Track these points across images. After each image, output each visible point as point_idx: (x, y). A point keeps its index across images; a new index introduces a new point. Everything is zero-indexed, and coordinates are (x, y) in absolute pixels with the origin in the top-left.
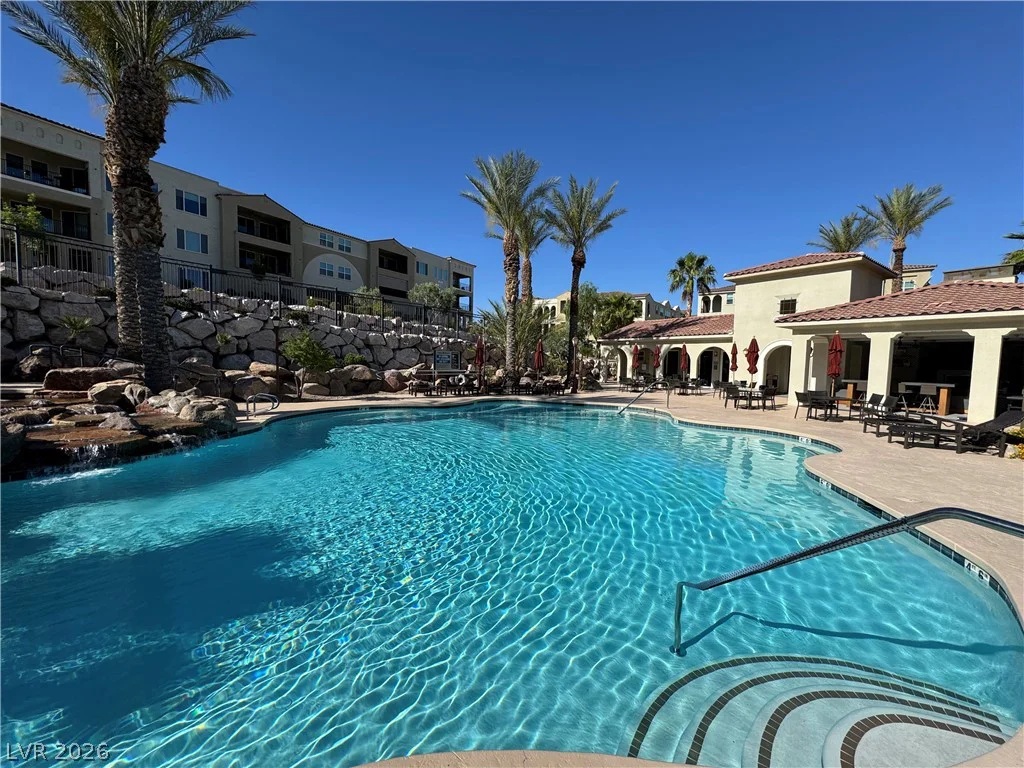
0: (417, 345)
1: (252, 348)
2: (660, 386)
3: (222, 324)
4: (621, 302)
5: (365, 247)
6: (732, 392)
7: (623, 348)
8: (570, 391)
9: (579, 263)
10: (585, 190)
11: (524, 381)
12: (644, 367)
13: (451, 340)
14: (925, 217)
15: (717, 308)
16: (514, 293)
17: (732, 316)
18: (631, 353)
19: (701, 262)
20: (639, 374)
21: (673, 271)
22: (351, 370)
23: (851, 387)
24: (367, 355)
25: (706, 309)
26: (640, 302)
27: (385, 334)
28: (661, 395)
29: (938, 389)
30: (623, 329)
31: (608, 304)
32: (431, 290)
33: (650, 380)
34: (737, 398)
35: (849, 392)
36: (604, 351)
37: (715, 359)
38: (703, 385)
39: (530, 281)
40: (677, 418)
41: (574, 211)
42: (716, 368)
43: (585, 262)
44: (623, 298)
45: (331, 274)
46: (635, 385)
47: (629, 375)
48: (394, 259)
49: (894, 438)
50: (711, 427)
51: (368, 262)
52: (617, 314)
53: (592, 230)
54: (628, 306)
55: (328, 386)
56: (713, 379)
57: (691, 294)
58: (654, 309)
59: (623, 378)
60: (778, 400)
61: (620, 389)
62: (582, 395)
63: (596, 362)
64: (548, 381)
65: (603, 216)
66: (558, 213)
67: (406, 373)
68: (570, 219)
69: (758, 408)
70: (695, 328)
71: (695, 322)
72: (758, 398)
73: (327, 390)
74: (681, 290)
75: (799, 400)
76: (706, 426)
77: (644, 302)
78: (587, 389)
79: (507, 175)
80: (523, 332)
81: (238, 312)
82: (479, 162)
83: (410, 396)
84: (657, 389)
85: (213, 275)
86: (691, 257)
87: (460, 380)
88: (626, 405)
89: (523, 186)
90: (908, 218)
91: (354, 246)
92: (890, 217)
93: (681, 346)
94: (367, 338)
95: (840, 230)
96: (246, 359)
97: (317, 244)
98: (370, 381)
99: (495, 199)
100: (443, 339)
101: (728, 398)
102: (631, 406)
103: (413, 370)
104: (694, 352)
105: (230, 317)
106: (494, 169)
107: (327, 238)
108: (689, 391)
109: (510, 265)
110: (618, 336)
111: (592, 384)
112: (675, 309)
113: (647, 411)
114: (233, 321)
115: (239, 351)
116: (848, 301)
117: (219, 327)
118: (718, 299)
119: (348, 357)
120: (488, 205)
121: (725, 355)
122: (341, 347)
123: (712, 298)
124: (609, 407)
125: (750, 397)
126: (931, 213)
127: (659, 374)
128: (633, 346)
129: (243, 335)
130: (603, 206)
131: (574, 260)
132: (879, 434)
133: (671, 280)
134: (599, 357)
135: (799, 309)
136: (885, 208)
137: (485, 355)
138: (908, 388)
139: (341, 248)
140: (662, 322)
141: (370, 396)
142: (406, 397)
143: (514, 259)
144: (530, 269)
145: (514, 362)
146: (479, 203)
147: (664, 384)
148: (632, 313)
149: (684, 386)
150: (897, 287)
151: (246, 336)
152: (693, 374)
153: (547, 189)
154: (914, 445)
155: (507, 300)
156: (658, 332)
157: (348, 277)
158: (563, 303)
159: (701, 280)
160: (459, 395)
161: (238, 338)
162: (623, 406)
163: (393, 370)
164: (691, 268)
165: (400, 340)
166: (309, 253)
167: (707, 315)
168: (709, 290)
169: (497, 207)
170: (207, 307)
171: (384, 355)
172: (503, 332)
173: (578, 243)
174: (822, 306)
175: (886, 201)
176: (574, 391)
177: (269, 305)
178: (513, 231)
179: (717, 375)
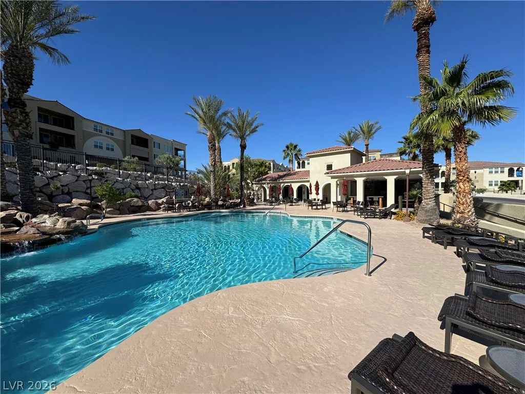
0: (164, 187)
1: (71, 191)
2: (281, 202)
3: (52, 178)
4: (262, 164)
5: (122, 133)
6: (311, 203)
7: (264, 186)
8: (242, 206)
9: (243, 147)
10: (245, 114)
11: (220, 203)
12: (274, 194)
13: (182, 184)
14: (374, 133)
15: (303, 167)
16: (214, 161)
17: (309, 171)
18: (268, 188)
19: (296, 147)
20: (272, 197)
21: (284, 151)
22: (130, 201)
23: (352, 199)
24: (137, 193)
25: (299, 167)
26: (270, 164)
27: (147, 182)
28: (283, 206)
29: (379, 198)
30: (264, 177)
31: (256, 165)
32: (168, 158)
33: (277, 200)
34: (312, 206)
35: (351, 201)
36: (255, 187)
37: (303, 190)
38: (299, 201)
39: (220, 155)
40: (290, 215)
41: (240, 123)
42: (304, 193)
43: (246, 147)
44: (263, 163)
45: (101, 147)
46: (271, 203)
47: (268, 198)
48: (140, 140)
49: (362, 216)
50: (303, 217)
51: (124, 142)
52: (261, 170)
53: (249, 132)
54: (266, 166)
55: (119, 209)
56: (303, 198)
57: (292, 161)
58: (277, 167)
59: (265, 200)
60: (327, 206)
61: (264, 205)
62: (248, 208)
63: (252, 193)
64: (232, 202)
65: (253, 127)
66: (233, 124)
67: (160, 201)
68: (239, 127)
69: (320, 209)
70: (295, 176)
71: (295, 174)
72: (320, 205)
73: (118, 212)
74: (288, 159)
75: (334, 205)
76: (301, 217)
77: (272, 163)
78: (250, 205)
79: (209, 106)
80: (219, 179)
81: (61, 172)
82: (194, 99)
83: (164, 212)
84: (280, 204)
85: (44, 151)
86: (291, 145)
87: (189, 204)
88: (269, 211)
89: (217, 111)
90: (369, 132)
91: (115, 132)
92: (363, 131)
93: (289, 184)
94: (137, 184)
95: (347, 136)
96: (68, 198)
97: (92, 131)
98: (141, 206)
99: (203, 116)
100: (178, 184)
101: (309, 206)
102: (271, 211)
103: (164, 200)
104: (295, 187)
105: (57, 175)
106: (202, 103)
107: (98, 128)
108: (294, 204)
109: (212, 148)
110: (261, 180)
111: (252, 203)
112: (285, 167)
113: (278, 213)
114: (59, 177)
115: (63, 193)
116: (350, 165)
117: (50, 180)
118: (304, 163)
119: (128, 195)
120: (199, 119)
121: (307, 187)
122: (123, 189)
123: (301, 162)
124: (261, 212)
125: (317, 205)
126: (376, 131)
127: (281, 197)
128: (269, 185)
129: (65, 184)
130: (253, 122)
131: (241, 146)
132: (358, 215)
133: (283, 154)
134: (253, 190)
135: (334, 168)
136: (361, 128)
137: (201, 191)
138: (370, 198)
139: (107, 133)
140: (281, 174)
141: (142, 214)
142: (162, 213)
143: (214, 145)
144: (220, 149)
145: (215, 194)
146: (195, 118)
147: (283, 201)
148: (267, 169)
149: (292, 202)
150: (367, 159)
151: (67, 185)
152: (295, 197)
153: (228, 113)
154: (368, 218)
155: (210, 165)
156: (280, 178)
157: (112, 150)
158: (233, 164)
159: (296, 155)
160: (189, 211)
161: (62, 186)
162: (267, 211)
163: (153, 200)
164: (292, 149)
165: (155, 185)
166: (87, 136)
167: (299, 170)
168: (299, 159)
169: (204, 120)
170: (41, 169)
171: (147, 193)
172: (209, 180)
173: (243, 138)
174: (340, 168)
175: (361, 125)
176: (244, 206)
177: (75, 167)
178: (212, 132)
179: (304, 196)
